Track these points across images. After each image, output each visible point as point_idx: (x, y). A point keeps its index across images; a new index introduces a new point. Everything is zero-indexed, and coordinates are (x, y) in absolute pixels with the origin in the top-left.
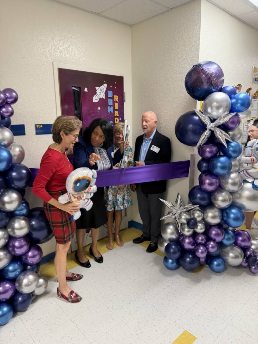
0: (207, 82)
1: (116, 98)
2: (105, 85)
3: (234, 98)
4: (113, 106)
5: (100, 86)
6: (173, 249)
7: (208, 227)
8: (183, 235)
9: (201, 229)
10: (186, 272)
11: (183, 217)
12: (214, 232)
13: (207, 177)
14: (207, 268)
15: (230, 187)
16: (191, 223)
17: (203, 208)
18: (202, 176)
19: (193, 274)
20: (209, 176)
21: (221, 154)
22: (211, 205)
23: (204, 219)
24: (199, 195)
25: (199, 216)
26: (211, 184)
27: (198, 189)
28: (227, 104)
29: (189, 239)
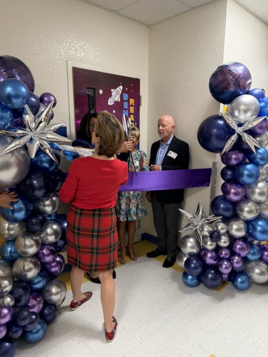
0: (234, 84)
1: (132, 101)
2: (121, 87)
3: (263, 101)
4: (129, 109)
5: (115, 89)
6: (194, 264)
7: (233, 240)
8: (205, 249)
9: (225, 242)
10: (208, 289)
11: (206, 229)
12: (238, 246)
13: (232, 186)
14: (229, 285)
15: (257, 197)
16: (215, 236)
17: (227, 220)
18: (226, 186)
19: (215, 291)
20: (234, 184)
21: (247, 161)
22: (236, 216)
23: (228, 232)
24: (222, 205)
25: (222, 229)
26: (236, 194)
27: (221, 199)
28: (256, 108)
29: (211, 253)
